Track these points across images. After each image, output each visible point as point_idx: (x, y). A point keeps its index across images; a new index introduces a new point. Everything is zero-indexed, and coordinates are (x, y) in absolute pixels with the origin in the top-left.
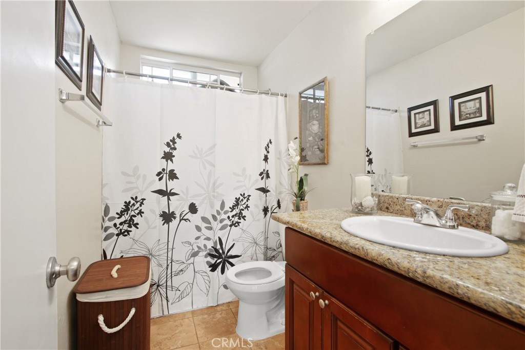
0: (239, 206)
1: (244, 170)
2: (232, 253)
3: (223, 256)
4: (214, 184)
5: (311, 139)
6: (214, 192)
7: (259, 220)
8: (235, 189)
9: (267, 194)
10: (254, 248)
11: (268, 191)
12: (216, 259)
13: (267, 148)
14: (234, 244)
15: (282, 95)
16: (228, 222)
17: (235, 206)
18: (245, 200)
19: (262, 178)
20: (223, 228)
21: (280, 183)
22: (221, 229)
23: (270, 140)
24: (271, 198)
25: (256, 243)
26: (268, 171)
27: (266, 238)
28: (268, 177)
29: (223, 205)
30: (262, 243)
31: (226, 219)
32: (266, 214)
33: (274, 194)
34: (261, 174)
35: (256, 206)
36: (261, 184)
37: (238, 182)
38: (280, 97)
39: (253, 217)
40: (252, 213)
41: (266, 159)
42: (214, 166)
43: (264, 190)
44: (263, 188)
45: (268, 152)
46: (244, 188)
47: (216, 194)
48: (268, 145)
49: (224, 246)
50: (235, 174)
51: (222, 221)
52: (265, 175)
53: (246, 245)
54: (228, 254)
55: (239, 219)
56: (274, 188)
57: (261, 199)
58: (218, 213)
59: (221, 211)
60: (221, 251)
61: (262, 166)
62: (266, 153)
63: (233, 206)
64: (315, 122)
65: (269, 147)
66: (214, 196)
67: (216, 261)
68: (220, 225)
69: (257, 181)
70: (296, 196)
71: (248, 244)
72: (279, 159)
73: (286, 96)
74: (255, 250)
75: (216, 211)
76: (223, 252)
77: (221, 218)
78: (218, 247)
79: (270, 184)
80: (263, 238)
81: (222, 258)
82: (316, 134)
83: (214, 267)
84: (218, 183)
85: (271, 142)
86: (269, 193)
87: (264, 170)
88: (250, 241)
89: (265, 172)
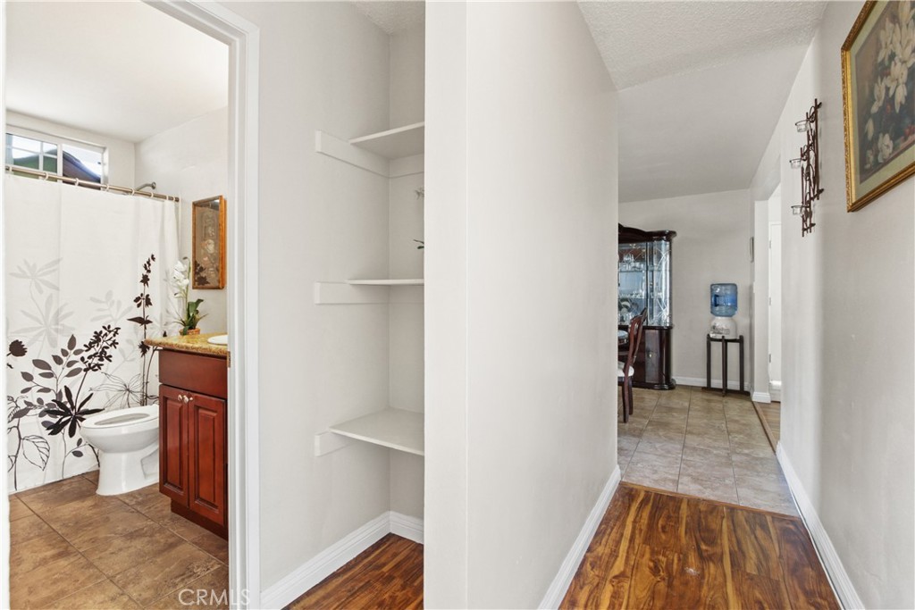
0: (101, 343)
1: (109, 294)
2: (88, 406)
3: (73, 412)
4: (57, 313)
5: (206, 259)
6: (57, 324)
7: (133, 360)
8: (93, 320)
9: (147, 326)
10: (126, 396)
11: (149, 322)
12: (59, 417)
13: (147, 267)
14: (92, 395)
15: (171, 199)
16: (80, 365)
17: (95, 342)
18: (111, 334)
19: (139, 306)
20: (71, 374)
21: (167, 312)
22: (69, 375)
23: (152, 256)
24: (152, 331)
25: (128, 390)
26: (148, 296)
27: (145, 384)
28: (148, 302)
29: (72, 342)
30: (139, 389)
31: (77, 362)
32: (144, 352)
33: (159, 325)
34: (137, 300)
35: (129, 341)
36: (138, 313)
37: (99, 310)
38: (167, 202)
39: (124, 356)
40: (122, 352)
41: (145, 280)
42: (58, 289)
43: (142, 321)
44: (140, 318)
45: (149, 271)
46: (110, 318)
47: (59, 327)
48: (148, 262)
49: (74, 399)
50: (93, 299)
51: (70, 364)
52: (143, 302)
53: (112, 394)
54: (82, 409)
55: (101, 359)
56: (158, 319)
57: (136, 333)
58: (65, 353)
59: (69, 351)
60: (68, 406)
61: (140, 289)
62: (145, 272)
63: (90, 343)
64: (211, 241)
65: (150, 265)
66: (57, 330)
67: (60, 420)
68: (68, 370)
69: (130, 308)
70: (184, 324)
71: (115, 393)
72: (165, 280)
73: (177, 200)
74: (128, 399)
75: (60, 351)
76: (73, 407)
77: (70, 360)
78: (64, 399)
79: (152, 313)
80: (139, 383)
81: (71, 415)
82: (211, 254)
83: (55, 429)
84: (63, 313)
85: (153, 259)
86: (150, 324)
87: (142, 295)
88: (119, 389)
89: (144, 297)
